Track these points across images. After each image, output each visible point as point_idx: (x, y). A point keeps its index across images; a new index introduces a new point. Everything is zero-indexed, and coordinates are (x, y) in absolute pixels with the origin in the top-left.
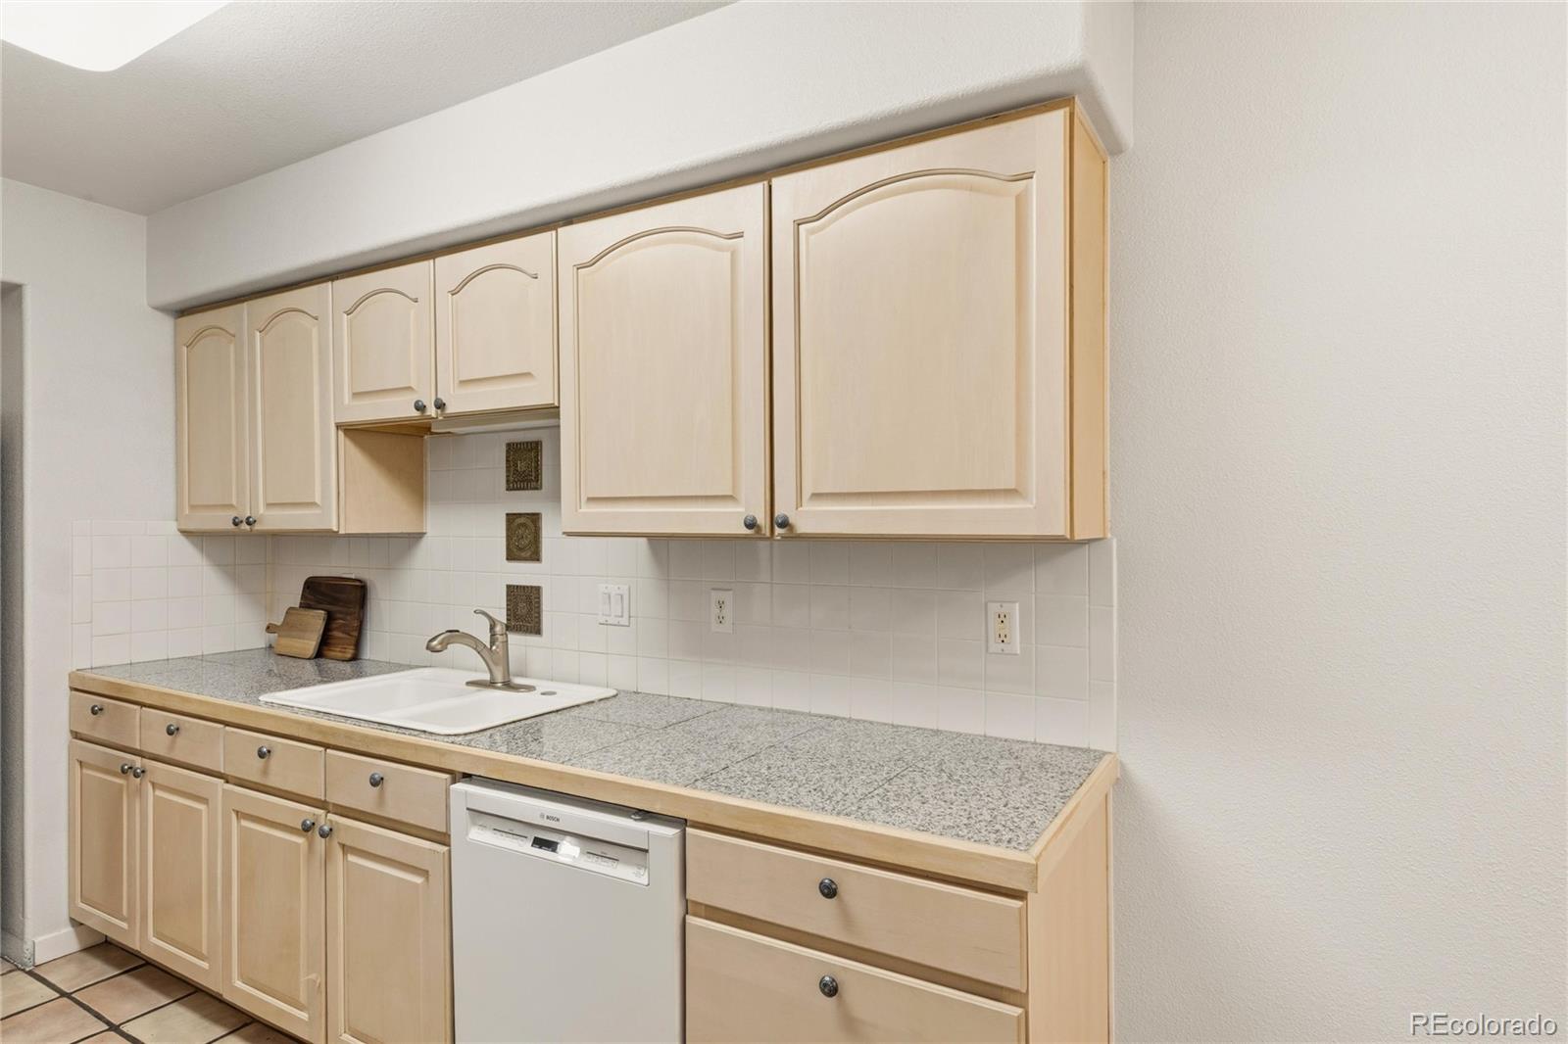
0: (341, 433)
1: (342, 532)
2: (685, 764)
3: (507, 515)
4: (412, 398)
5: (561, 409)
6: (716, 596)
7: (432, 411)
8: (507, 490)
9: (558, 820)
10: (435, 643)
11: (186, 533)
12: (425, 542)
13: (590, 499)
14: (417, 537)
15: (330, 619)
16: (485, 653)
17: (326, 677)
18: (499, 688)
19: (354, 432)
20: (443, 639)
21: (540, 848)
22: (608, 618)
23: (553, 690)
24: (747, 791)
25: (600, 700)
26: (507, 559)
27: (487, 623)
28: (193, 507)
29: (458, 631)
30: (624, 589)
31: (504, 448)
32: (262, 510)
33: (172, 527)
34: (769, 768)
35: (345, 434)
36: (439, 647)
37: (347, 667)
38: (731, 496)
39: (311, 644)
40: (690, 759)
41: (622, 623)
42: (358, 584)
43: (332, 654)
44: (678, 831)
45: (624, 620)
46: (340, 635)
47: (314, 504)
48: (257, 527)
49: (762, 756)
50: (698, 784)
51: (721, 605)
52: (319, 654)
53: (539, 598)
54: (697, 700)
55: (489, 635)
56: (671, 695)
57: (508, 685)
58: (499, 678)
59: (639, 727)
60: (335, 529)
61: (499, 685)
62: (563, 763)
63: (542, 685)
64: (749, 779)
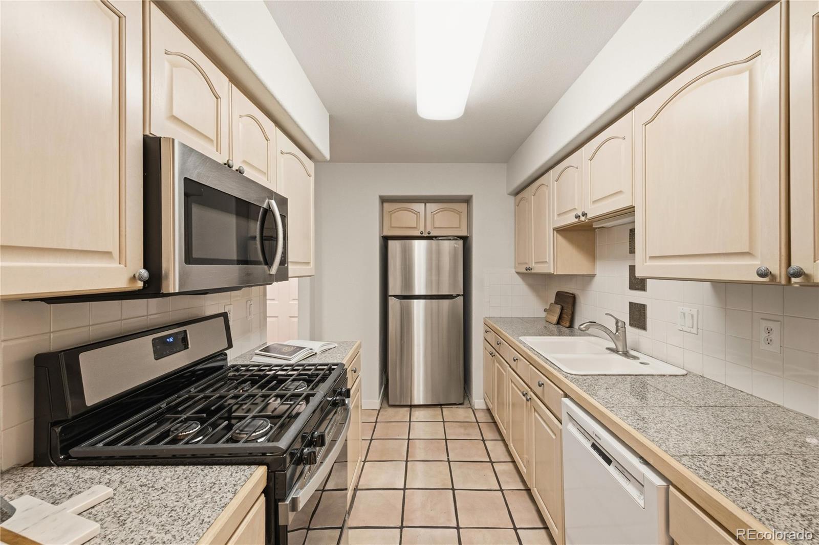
0: (555, 232)
1: (555, 274)
2: (688, 439)
3: (630, 266)
4: (573, 214)
5: (636, 208)
6: (765, 324)
7: (583, 218)
8: (630, 253)
9: (600, 439)
10: (582, 327)
11: (518, 273)
12: (596, 279)
13: (651, 257)
14: (592, 276)
15: (562, 309)
16: (613, 336)
17: (560, 334)
18: (620, 354)
19: (563, 231)
20: (587, 325)
21: (594, 449)
22: (683, 327)
23: (648, 362)
24: (723, 483)
25: (671, 375)
26: (630, 289)
27: (614, 321)
28: (519, 264)
29: (595, 323)
30: (694, 312)
31: (629, 231)
32: (533, 265)
33: (513, 271)
34: (766, 472)
35: (557, 232)
36: (584, 329)
37: (567, 330)
38: (748, 252)
39: (555, 319)
40: (698, 435)
41: (692, 332)
42: (571, 295)
43: (563, 324)
44: (665, 484)
45: (694, 331)
46: (566, 317)
47: (546, 262)
48: (533, 271)
49: (768, 459)
50: (685, 459)
51: (769, 331)
52: (558, 323)
53: (645, 311)
54: (748, 394)
55: (615, 327)
56: (727, 385)
57: (626, 354)
58: (621, 349)
59: (680, 400)
60: (553, 272)
61: (621, 353)
62: (607, 408)
63: (643, 358)
64: (736, 474)
